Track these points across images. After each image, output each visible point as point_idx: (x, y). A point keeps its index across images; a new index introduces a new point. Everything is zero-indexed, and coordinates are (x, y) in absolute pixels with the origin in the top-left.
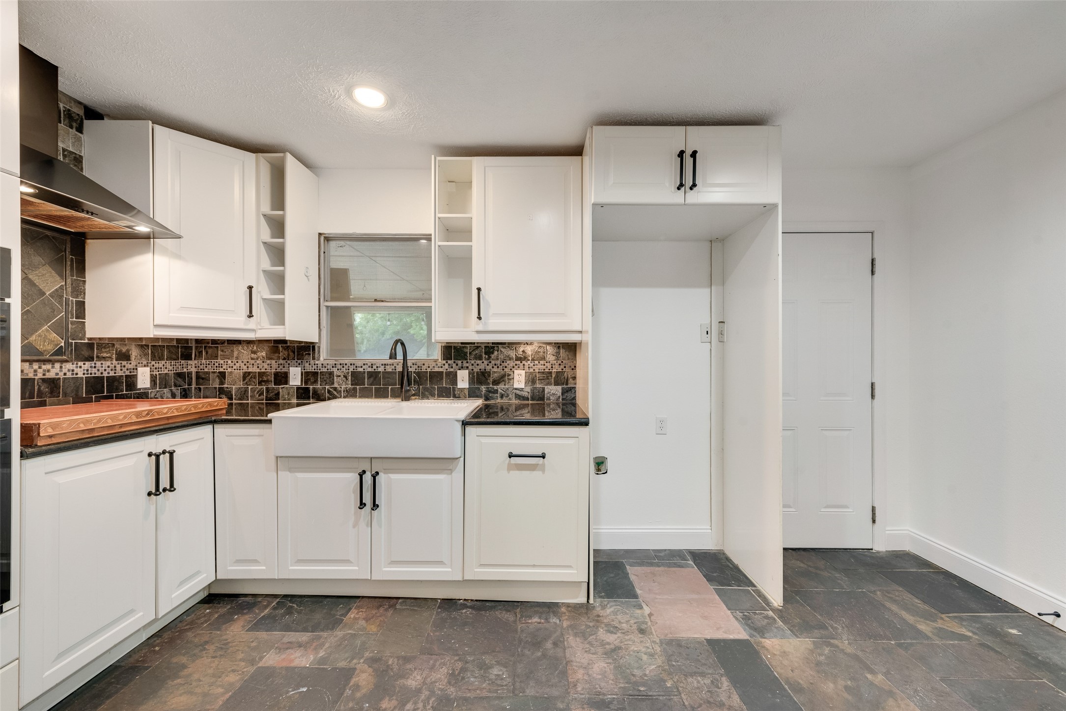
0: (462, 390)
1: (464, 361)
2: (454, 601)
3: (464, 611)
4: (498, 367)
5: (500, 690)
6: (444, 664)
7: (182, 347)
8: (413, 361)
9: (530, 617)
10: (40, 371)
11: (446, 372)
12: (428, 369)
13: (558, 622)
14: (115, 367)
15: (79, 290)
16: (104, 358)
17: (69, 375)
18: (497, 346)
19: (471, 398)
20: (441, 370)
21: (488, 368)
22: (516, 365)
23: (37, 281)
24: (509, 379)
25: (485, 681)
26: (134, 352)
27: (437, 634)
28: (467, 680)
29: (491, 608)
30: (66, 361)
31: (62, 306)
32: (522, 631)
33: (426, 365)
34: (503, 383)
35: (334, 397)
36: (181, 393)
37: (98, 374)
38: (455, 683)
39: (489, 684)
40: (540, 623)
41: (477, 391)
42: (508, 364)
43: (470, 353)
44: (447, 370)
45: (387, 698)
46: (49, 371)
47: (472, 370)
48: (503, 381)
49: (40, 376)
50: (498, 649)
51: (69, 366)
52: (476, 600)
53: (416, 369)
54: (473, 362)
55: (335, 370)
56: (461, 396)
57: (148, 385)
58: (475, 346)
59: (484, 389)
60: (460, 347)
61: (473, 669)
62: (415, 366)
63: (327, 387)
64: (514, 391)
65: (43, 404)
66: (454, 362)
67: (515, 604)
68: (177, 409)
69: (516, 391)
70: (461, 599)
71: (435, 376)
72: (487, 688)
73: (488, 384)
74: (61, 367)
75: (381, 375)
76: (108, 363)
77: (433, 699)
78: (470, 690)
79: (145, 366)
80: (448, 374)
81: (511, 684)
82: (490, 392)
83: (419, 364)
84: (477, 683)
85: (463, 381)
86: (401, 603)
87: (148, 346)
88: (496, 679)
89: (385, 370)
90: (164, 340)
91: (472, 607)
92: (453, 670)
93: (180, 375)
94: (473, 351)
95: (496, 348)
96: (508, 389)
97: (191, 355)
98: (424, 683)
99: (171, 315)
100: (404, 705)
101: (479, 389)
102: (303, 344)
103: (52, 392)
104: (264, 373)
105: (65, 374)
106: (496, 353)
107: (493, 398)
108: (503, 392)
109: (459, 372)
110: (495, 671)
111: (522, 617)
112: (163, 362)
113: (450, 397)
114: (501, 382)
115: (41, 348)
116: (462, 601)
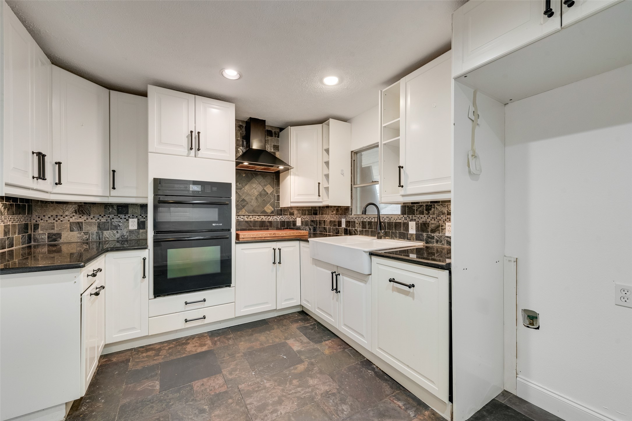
0: (412, 235)
1: (413, 215)
2: (372, 364)
3: (370, 371)
4: (435, 220)
5: (335, 416)
6: (330, 385)
7: (313, 210)
8: (387, 216)
9: (399, 400)
10: (267, 218)
11: (403, 222)
12: (394, 220)
13: (412, 415)
14: (289, 218)
15: (278, 191)
16: (286, 215)
17: (275, 220)
18: (434, 205)
19: (417, 241)
20: (400, 221)
21: (428, 220)
22: (448, 218)
23: (266, 190)
24: (442, 229)
25: (335, 406)
26: (296, 212)
27: (345, 372)
28: (329, 399)
29: (386, 380)
30: (274, 216)
31: (273, 197)
32: (384, 402)
33: (393, 218)
34: (438, 232)
35: (355, 234)
36: (313, 228)
37: (284, 220)
38: (324, 396)
39: (334, 409)
40: (400, 407)
41: (421, 237)
42: (442, 218)
43: (417, 210)
44: (404, 221)
45: (298, 380)
46: (269, 219)
47: (418, 221)
48: (438, 230)
49: (267, 220)
50: (360, 400)
51: (275, 217)
52: (382, 371)
53: (388, 221)
54: (418, 216)
55: (356, 220)
56: (411, 239)
57: (300, 225)
58: (420, 205)
59: (425, 235)
60: (411, 206)
61: (337, 397)
62: (387, 218)
63: (353, 229)
64: (446, 238)
65: (268, 229)
66: (408, 216)
67: (401, 388)
68: (285, 234)
69: (447, 238)
70: (375, 365)
71: (397, 225)
72: (331, 410)
73: (428, 232)
74: (273, 217)
75: (373, 223)
76: (287, 216)
77: (309, 394)
78: (324, 404)
79: (299, 217)
80: (404, 224)
81: (343, 418)
82: (429, 237)
83: (390, 217)
84: (331, 404)
85: (412, 229)
86: (349, 349)
87: (300, 210)
88: (340, 410)
89: (375, 220)
90: (306, 207)
91: (375, 373)
92: (330, 391)
93: (312, 221)
94: (418, 208)
95: (433, 205)
96: (441, 237)
97: (317, 213)
98: (314, 386)
99: (295, 198)
100: (299, 387)
101: (422, 235)
102: (346, 207)
103: (270, 226)
104: (335, 221)
105: (274, 220)
106: (433, 209)
107: (430, 242)
108: (437, 238)
109: (410, 222)
110: (345, 407)
111: (394, 396)
112: (306, 216)
113: (405, 239)
114: (437, 231)
115: (267, 211)
116: (375, 366)
